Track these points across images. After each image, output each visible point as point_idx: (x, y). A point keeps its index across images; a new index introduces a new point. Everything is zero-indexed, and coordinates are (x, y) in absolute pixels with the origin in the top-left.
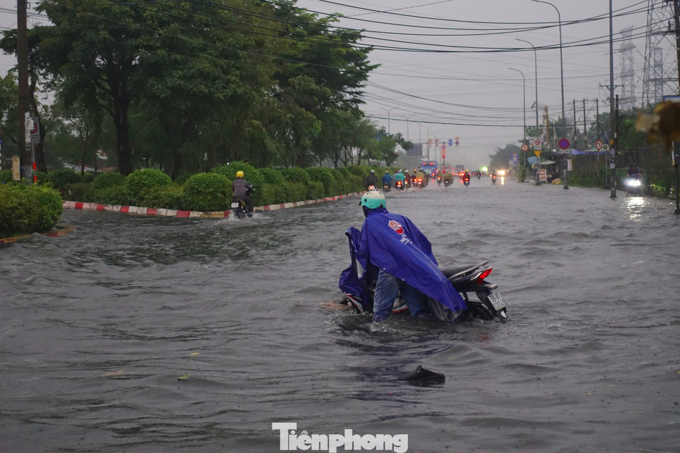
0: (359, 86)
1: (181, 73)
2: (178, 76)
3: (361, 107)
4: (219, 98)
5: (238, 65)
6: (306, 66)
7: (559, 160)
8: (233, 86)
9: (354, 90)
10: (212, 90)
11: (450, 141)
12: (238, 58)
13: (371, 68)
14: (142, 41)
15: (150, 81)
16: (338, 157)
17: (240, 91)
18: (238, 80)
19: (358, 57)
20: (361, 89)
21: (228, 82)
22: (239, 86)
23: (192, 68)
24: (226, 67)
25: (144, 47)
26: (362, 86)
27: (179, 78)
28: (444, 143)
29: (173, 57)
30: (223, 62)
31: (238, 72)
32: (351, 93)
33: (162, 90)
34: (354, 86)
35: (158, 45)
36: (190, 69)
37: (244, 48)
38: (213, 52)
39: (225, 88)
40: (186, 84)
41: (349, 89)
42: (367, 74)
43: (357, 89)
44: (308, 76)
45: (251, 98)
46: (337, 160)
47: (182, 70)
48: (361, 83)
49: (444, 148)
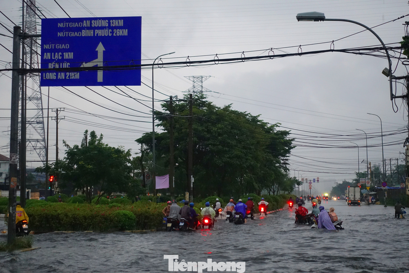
0: (287, 157)
1: (228, 156)
2: (227, 157)
3: (288, 166)
4: (244, 166)
5: (251, 152)
6: (266, 148)
7: (379, 191)
8: (249, 161)
9: (284, 158)
10: (241, 163)
11: (314, 179)
12: (250, 149)
13: (292, 148)
14: (211, 142)
15: (215, 159)
16: (270, 190)
17: (252, 163)
18: (251, 159)
19: (288, 143)
20: (288, 158)
21: (247, 159)
22: (251, 161)
23: (233, 154)
24: (246, 153)
25: (211, 144)
26: (288, 156)
27: (227, 158)
28: (310, 180)
29: (225, 149)
30: (244, 151)
31: (251, 155)
32: (283, 160)
33: (221, 163)
34: (284, 156)
35: (218, 143)
36: (232, 154)
37: (252, 145)
38: (240, 146)
39: (246, 162)
40: (231, 160)
41: (282, 158)
42: (290, 151)
43: (286, 158)
44: (270, 154)
45: (256, 166)
46: (270, 191)
47: (228, 154)
48: (287, 155)
49: (310, 183)
